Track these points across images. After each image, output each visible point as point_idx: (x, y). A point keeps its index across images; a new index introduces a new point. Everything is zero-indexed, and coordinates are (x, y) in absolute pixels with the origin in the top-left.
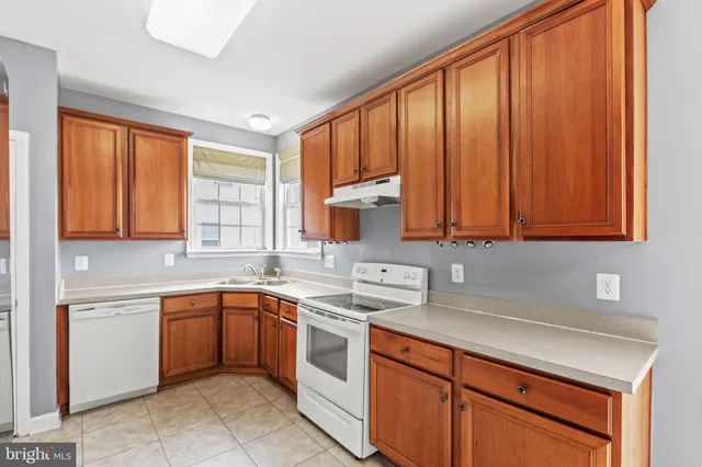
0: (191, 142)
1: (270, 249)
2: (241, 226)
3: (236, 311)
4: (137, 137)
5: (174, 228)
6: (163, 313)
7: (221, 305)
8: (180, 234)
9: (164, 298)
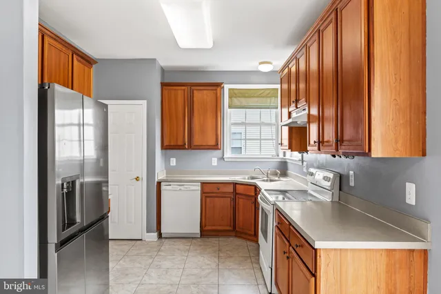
0: (227, 87)
1: (281, 155)
2: (260, 140)
3: (243, 197)
4: (195, 91)
5: (212, 143)
6: (203, 192)
7: (235, 192)
8: (216, 146)
9: (204, 184)
